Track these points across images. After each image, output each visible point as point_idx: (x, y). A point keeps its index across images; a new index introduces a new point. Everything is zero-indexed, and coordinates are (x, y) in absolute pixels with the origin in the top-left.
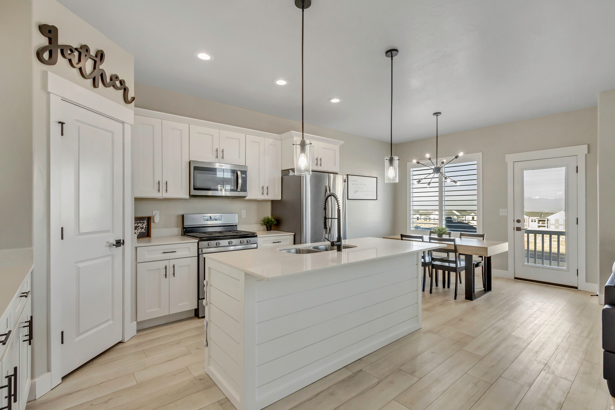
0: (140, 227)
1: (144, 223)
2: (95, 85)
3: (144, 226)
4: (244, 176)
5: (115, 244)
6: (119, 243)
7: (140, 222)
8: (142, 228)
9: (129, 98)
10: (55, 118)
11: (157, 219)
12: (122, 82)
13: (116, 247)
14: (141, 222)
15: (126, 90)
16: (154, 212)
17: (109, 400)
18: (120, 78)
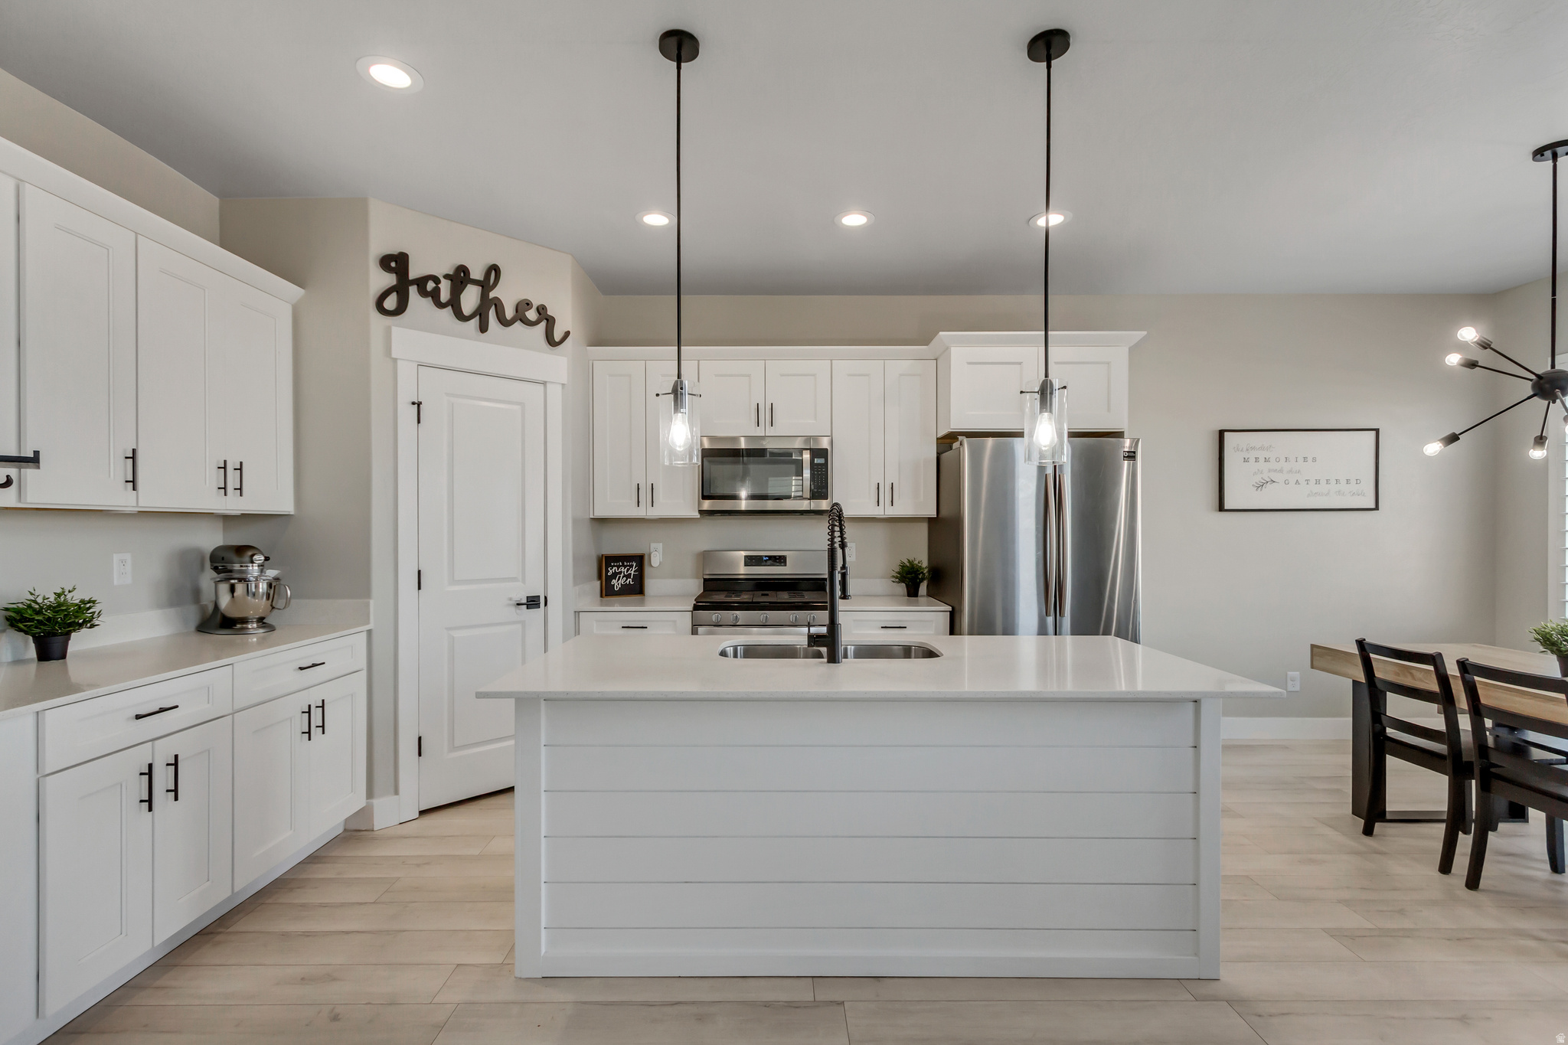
0: (622, 574)
1: (632, 566)
2: (483, 328)
3: (633, 573)
4: (821, 461)
5: (525, 601)
6: (533, 602)
7: (623, 564)
8: (628, 576)
9: (557, 337)
10: (406, 395)
11: (656, 559)
12: (541, 310)
13: (527, 608)
14: (625, 564)
15: (550, 322)
16: (653, 546)
17: (425, 864)
18: (536, 303)
